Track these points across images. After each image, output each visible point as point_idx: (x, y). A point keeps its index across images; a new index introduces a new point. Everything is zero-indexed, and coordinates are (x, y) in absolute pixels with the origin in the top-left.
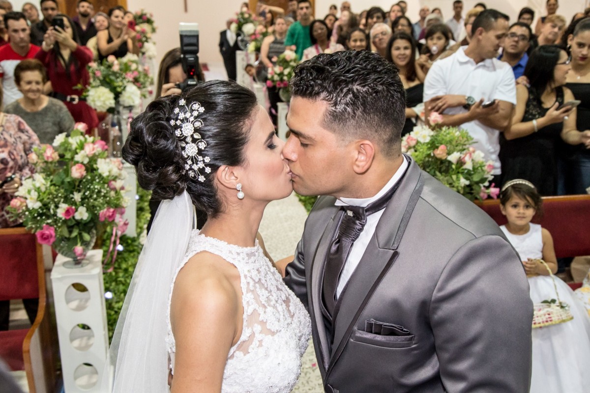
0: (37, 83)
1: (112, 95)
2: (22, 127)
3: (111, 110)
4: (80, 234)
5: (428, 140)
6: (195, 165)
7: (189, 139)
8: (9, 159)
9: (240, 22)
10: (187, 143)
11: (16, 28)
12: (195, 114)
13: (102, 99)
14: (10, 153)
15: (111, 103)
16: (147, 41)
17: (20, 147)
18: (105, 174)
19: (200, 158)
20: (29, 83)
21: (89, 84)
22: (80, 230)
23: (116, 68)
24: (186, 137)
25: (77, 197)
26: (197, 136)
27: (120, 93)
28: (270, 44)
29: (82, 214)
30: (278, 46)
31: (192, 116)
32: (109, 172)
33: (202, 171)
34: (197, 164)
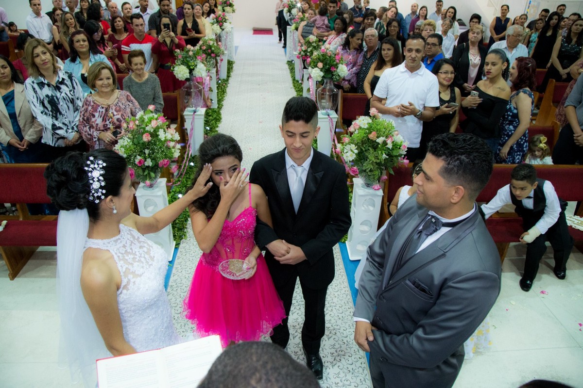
0: (141, 64)
1: (188, 71)
2: (129, 99)
3: (187, 80)
4: (149, 173)
5: (366, 126)
6: (96, 194)
7: (96, 179)
8: (122, 119)
9: (290, 7)
10: (94, 181)
11: (137, 24)
12: (101, 166)
13: (182, 73)
14: (122, 115)
15: (187, 75)
16: (225, 22)
17: (128, 110)
18: (163, 139)
19: (100, 190)
20: (136, 64)
21: (175, 64)
22: (149, 171)
23: (191, 53)
24: (94, 178)
25: (147, 151)
26: (101, 178)
27: (194, 69)
28: (303, 26)
29: (149, 163)
30: (309, 28)
31: (98, 167)
32: (165, 138)
33: (99, 198)
34: (97, 193)
